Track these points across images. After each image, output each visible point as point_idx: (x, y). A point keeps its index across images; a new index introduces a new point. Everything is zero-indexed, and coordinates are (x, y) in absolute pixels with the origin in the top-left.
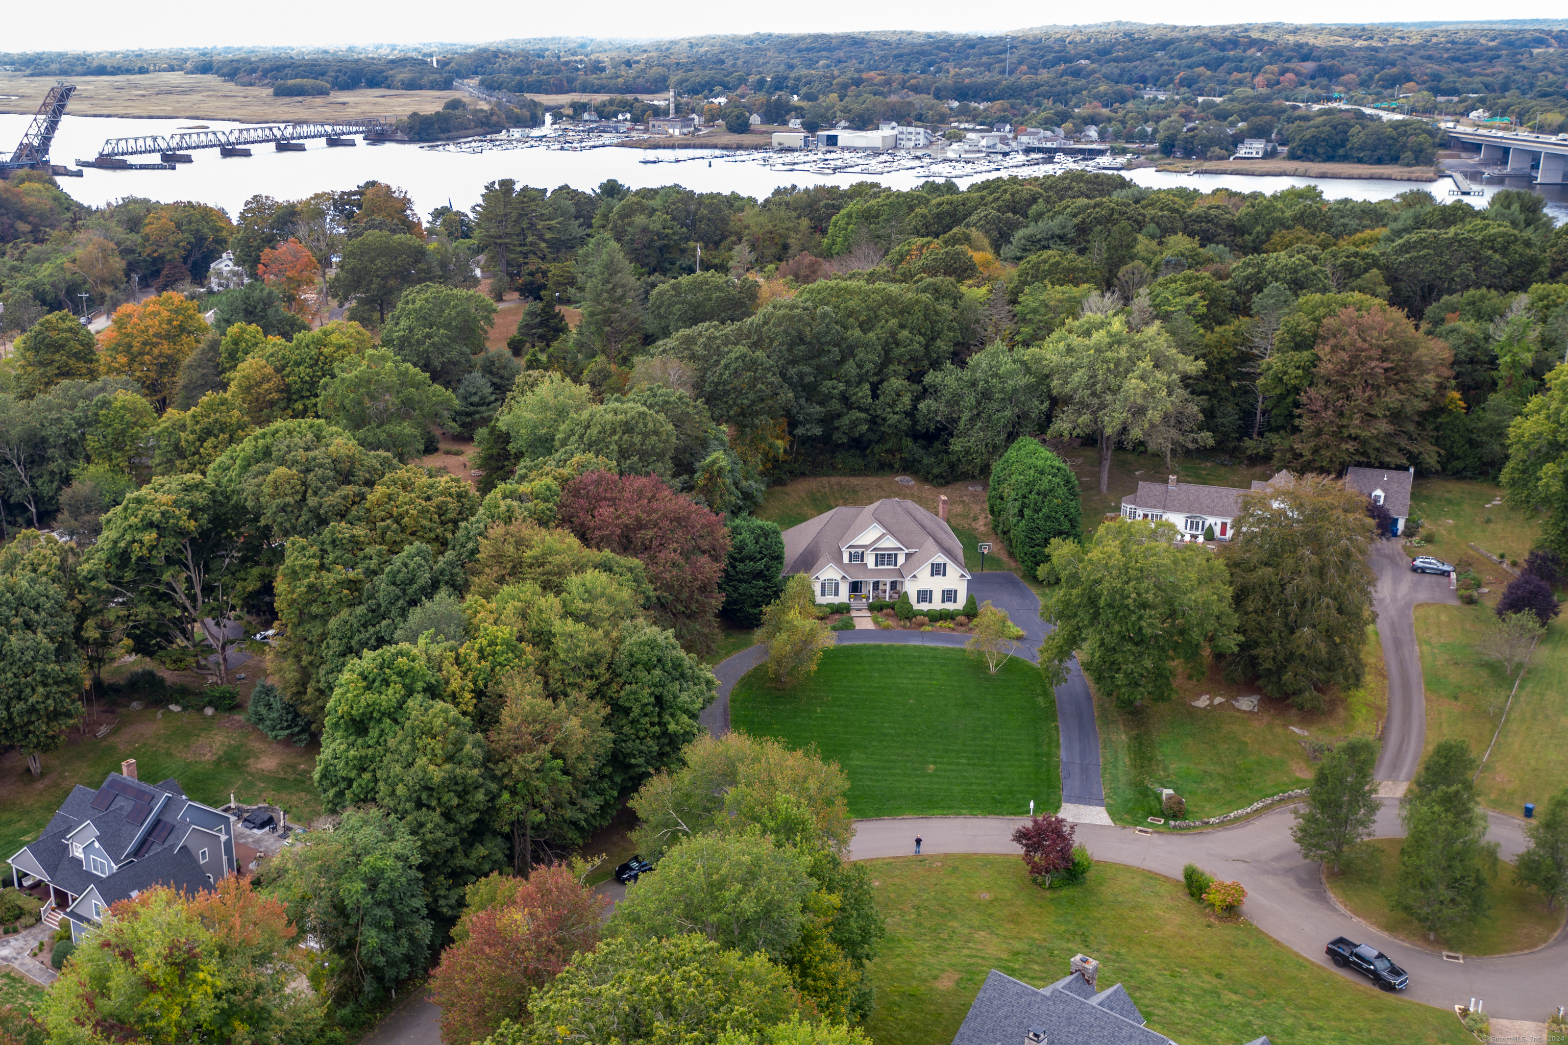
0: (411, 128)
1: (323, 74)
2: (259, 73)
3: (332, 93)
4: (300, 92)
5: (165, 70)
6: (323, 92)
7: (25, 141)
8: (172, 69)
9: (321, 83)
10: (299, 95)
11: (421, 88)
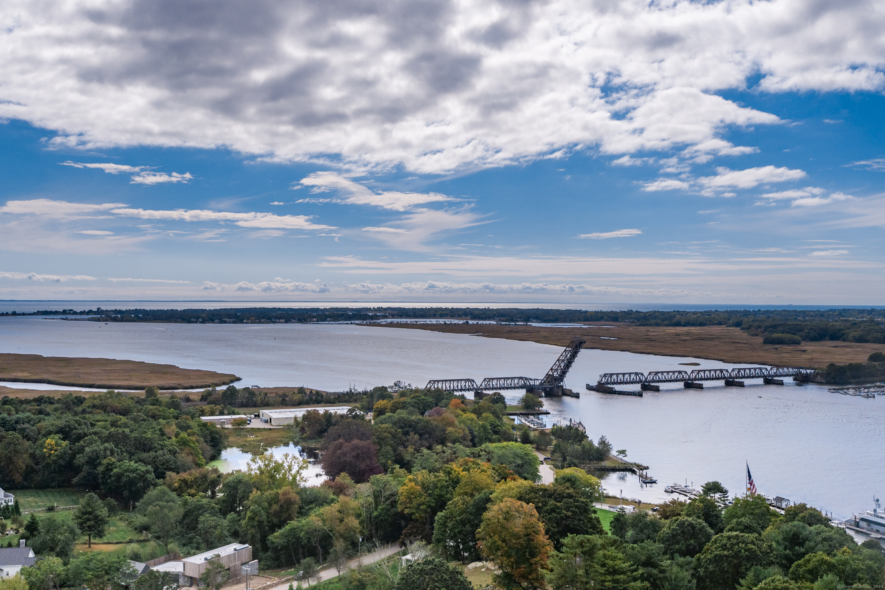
0: (828, 374)
1: (800, 331)
2: (763, 329)
3: (803, 343)
4: (780, 342)
5: (716, 324)
6: (796, 343)
7: (550, 373)
8: (720, 324)
9: (797, 337)
10: (779, 344)
11: (866, 341)
